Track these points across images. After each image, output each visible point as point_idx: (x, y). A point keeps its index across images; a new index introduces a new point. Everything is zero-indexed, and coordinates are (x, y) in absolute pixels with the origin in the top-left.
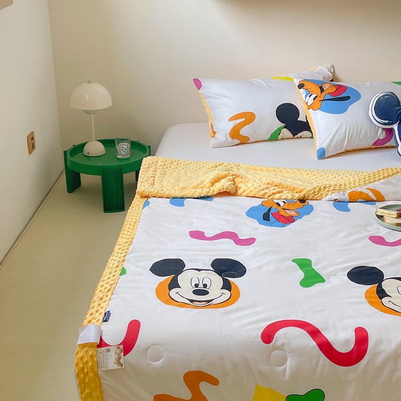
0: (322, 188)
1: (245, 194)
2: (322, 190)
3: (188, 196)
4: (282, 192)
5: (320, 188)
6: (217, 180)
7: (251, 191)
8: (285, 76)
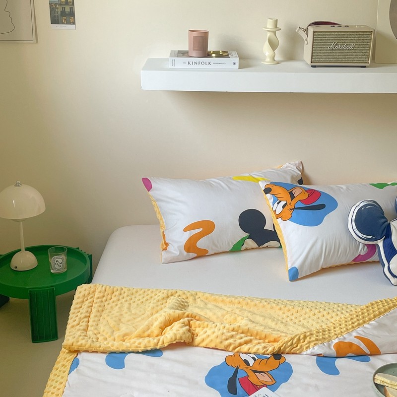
0: (301, 338)
1: (204, 344)
2: (302, 341)
3: (130, 350)
4: (250, 341)
5: (299, 337)
6: (169, 323)
7: (212, 340)
8: (247, 175)
